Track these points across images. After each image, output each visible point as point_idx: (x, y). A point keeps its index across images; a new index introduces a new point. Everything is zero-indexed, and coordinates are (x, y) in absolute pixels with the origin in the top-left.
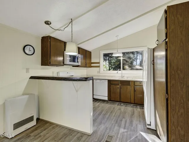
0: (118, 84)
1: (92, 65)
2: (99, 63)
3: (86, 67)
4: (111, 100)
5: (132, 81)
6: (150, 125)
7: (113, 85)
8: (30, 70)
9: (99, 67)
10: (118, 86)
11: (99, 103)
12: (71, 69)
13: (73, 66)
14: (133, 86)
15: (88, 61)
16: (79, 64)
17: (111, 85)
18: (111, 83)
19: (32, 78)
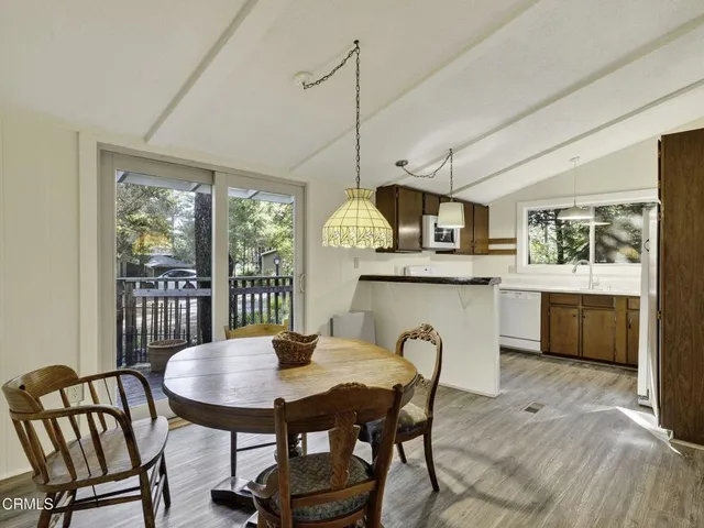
0: (574, 306)
1: (492, 247)
2: (513, 241)
3: (473, 253)
4: (552, 351)
5: (620, 297)
6: (647, 398)
7: (558, 309)
8: (360, 263)
9: (514, 252)
10: (575, 312)
11: (511, 358)
12: (432, 259)
13: (437, 252)
14: (625, 311)
15: (479, 236)
16: (457, 245)
17: (552, 309)
18: (551, 301)
19: (363, 278)
